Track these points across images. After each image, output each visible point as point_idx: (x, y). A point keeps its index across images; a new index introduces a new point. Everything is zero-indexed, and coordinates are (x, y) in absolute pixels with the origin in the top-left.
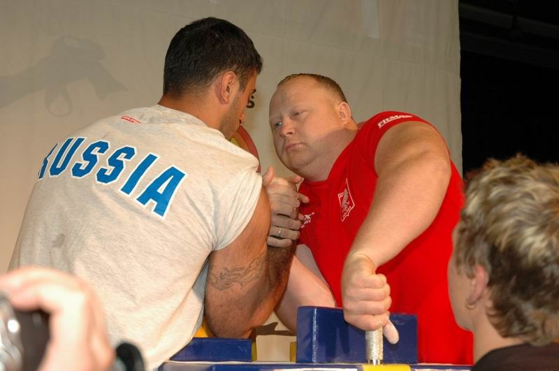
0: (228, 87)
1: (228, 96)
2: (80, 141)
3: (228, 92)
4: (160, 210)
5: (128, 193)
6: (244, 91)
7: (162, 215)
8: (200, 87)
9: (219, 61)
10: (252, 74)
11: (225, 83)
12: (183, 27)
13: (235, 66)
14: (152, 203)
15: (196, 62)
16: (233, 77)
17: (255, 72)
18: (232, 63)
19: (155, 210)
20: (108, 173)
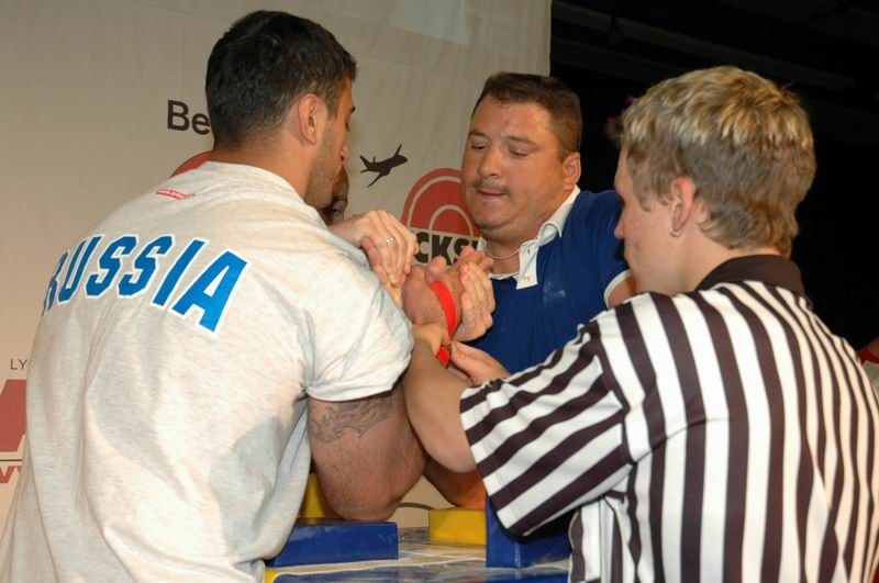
0: (310, 118)
1: (314, 133)
2: (96, 240)
3: (313, 125)
4: (210, 322)
5: (162, 304)
6: (336, 117)
7: (213, 330)
8: (266, 128)
9: (287, 83)
10: (344, 87)
11: (305, 115)
12: (221, 37)
13: (314, 84)
14: (196, 311)
15: (252, 90)
16: (314, 101)
17: (348, 81)
18: (308, 80)
19: (201, 323)
20: (134, 281)
